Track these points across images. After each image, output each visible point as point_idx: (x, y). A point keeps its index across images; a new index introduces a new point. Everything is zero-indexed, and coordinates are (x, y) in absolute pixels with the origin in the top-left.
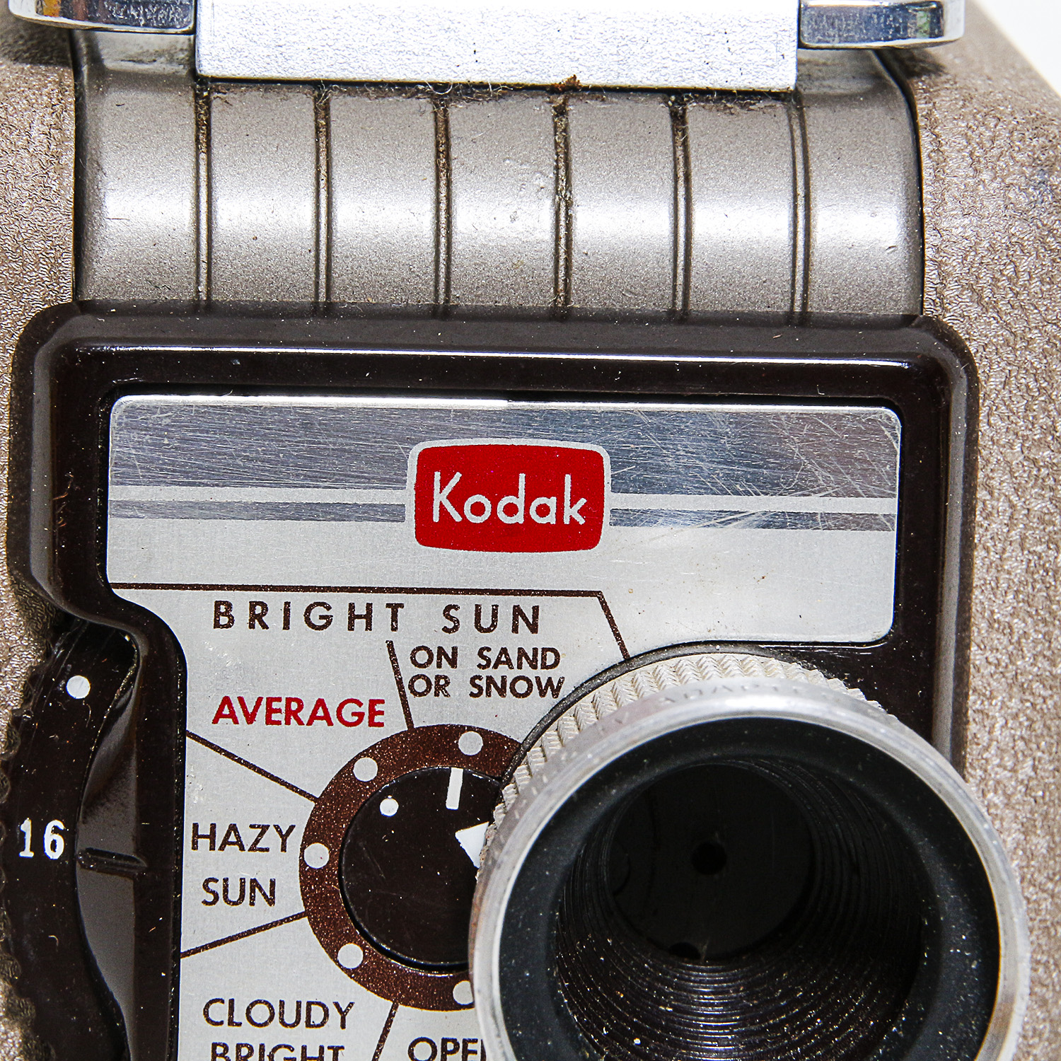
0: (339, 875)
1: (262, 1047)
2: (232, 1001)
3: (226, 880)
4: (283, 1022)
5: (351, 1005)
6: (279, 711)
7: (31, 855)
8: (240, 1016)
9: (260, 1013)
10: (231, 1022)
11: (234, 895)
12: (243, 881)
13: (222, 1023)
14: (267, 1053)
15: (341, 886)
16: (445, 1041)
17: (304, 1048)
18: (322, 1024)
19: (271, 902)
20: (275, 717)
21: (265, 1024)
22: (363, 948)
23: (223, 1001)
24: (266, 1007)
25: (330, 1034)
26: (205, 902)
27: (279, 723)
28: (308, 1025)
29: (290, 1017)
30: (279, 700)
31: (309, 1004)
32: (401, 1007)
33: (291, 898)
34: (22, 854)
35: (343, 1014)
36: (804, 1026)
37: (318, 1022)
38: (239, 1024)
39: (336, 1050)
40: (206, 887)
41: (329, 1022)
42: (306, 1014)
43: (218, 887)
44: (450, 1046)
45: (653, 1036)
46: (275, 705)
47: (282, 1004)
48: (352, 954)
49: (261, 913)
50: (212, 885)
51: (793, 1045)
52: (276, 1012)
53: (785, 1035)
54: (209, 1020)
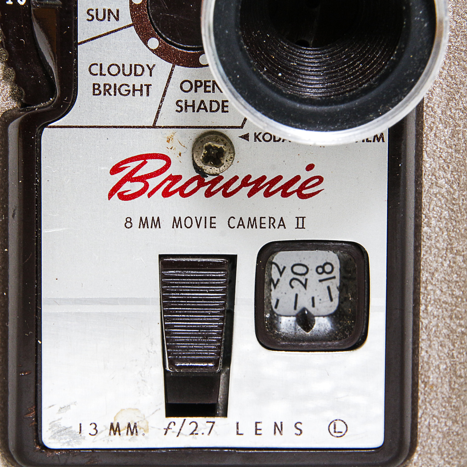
0: (147, 7)
1: (115, 85)
2: (101, 65)
3: (97, 10)
4: (124, 74)
5: (154, 65)
7: (11, 3)
8: (105, 71)
9: (114, 70)
10: (101, 74)
11: (101, 16)
12: (104, 10)
13: (97, 74)
14: (117, 88)
15: (148, 12)
16: (196, 82)
17: (134, 85)
18: (142, 75)
19: (117, 19)
21: (116, 75)
22: (159, 40)
23: (97, 65)
24: (116, 67)
25: (145, 79)
26: (88, 20)
28: (135, 75)
29: (127, 72)
31: (135, 65)
32: (176, 66)
33: (126, 18)
34: (7, 3)
35: (151, 70)
36: (354, 68)
37: (140, 74)
38: (105, 75)
39: (148, 86)
40: (88, 13)
41: (144, 74)
42: (134, 70)
43: (93, 13)
44: (199, 84)
45: (287, 73)
47: (123, 65)
48: (154, 43)
49: (113, 25)
50: (91, 12)
51: (349, 76)
52: (121, 69)
53: (346, 72)
54: (91, 73)
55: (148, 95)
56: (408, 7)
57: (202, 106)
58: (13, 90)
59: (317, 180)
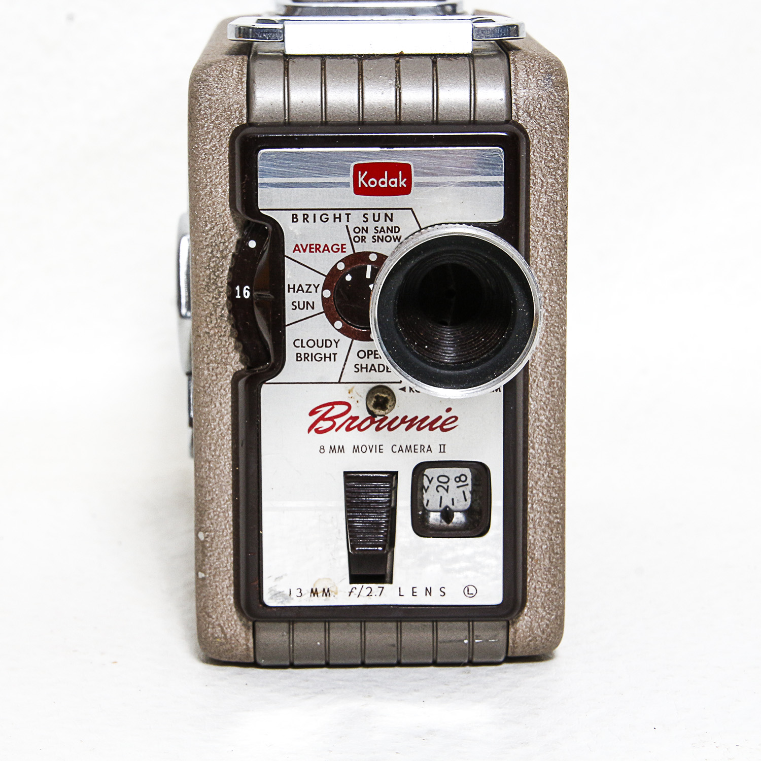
0: (334, 300)
1: (312, 354)
2: (302, 340)
3: (299, 302)
4: (318, 346)
5: (339, 340)
6: (313, 248)
7: (239, 297)
8: (304, 344)
9: (311, 344)
10: (302, 346)
11: (301, 307)
12: (304, 302)
13: (299, 347)
14: (313, 356)
15: (335, 303)
16: (368, 351)
17: (325, 354)
18: (330, 347)
19: (313, 308)
20: (312, 250)
21: (312, 347)
22: (342, 322)
23: (299, 340)
24: (313, 342)
25: (333, 350)
26: (293, 309)
27: (313, 252)
28: (326, 347)
29: (320, 345)
30: (313, 245)
31: (326, 340)
32: (354, 341)
33: (319, 307)
34: (237, 297)
35: (337, 343)
36: (479, 342)
37: (329, 346)
38: (304, 347)
39: (335, 354)
40: (293, 304)
41: (332, 346)
42: (325, 343)
43: (296, 304)
44: (370, 353)
45: (432, 346)
46: (312, 246)
47: (317, 340)
48: (339, 324)
49: (310, 312)
50: (294, 304)
51: (475, 347)
52: (316, 343)
53: (473, 345)
54: (295, 346)
55: (335, 360)
56: (515, 301)
57: (373, 368)
58: (241, 357)
59: (454, 419)
